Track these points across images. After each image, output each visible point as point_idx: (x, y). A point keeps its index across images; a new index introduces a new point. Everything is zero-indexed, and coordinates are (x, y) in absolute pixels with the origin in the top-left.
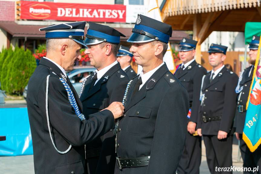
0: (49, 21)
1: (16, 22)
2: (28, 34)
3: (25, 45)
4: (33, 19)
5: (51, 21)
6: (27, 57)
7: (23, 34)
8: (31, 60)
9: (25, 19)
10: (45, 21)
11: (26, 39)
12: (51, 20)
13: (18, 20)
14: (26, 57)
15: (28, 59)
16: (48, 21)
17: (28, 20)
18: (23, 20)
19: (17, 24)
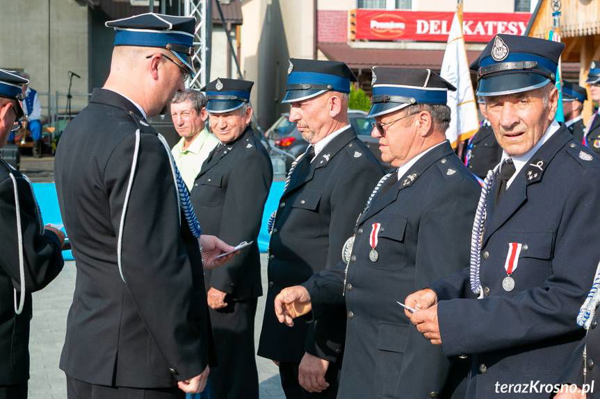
0: (403, 41)
1: (349, 43)
2: (363, 64)
3: (359, 81)
4: (378, 39)
5: (405, 42)
6: (359, 101)
7: (357, 64)
8: (365, 107)
9: (365, 39)
10: (396, 41)
11: (360, 73)
12: (406, 40)
13: (354, 41)
14: (357, 102)
15: (359, 104)
16: (400, 42)
17: (371, 41)
18: (362, 40)
19: (349, 47)
